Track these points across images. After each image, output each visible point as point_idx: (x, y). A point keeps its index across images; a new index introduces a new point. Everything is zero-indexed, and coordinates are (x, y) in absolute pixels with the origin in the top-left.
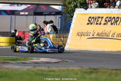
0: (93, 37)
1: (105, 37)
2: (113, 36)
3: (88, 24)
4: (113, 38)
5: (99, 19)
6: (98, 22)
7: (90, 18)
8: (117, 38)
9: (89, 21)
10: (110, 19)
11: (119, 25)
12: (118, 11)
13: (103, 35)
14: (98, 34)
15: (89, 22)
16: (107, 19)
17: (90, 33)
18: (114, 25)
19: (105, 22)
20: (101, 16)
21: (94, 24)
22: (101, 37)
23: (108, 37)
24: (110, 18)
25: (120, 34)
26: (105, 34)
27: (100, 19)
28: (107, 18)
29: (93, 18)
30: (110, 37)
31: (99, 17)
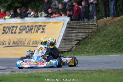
0: (9, 45)
1: (21, 45)
2: (29, 44)
3: (3, 33)
4: (29, 45)
5: (13, 28)
6: (12, 31)
7: (4, 27)
8: (33, 45)
9: (4, 30)
10: (24, 28)
11: (34, 33)
12: (31, 20)
13: (19, 43)
14: (14, 43)
15: (4, 32)
16: (22, 28)
17: (6, 42)
18: (29, 33)
19: (20, 31)
20: (15, 25)
21: (9, 33)
22: (17, 45)
23: (24, 45)
24: (25, 26)
25: (35, 41)
26: (21, 42)
27: (15, 29)
28: (21, 26)
29: (8, 27)
30: (26, 44)
31: (14, 27)
